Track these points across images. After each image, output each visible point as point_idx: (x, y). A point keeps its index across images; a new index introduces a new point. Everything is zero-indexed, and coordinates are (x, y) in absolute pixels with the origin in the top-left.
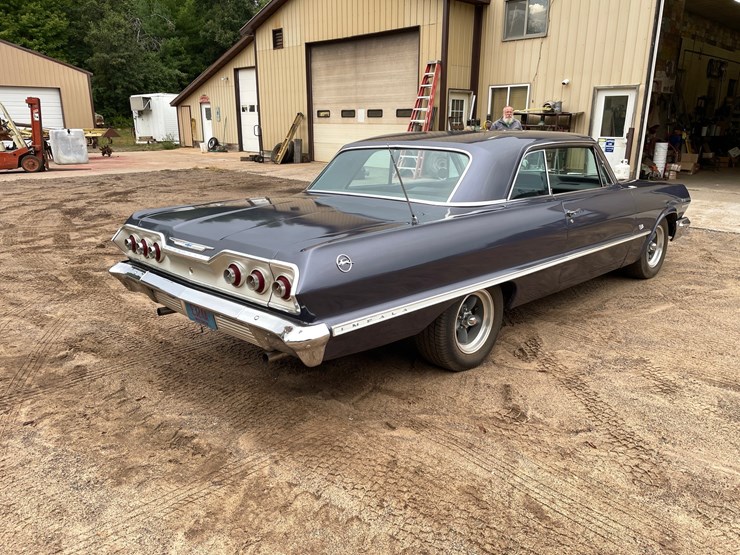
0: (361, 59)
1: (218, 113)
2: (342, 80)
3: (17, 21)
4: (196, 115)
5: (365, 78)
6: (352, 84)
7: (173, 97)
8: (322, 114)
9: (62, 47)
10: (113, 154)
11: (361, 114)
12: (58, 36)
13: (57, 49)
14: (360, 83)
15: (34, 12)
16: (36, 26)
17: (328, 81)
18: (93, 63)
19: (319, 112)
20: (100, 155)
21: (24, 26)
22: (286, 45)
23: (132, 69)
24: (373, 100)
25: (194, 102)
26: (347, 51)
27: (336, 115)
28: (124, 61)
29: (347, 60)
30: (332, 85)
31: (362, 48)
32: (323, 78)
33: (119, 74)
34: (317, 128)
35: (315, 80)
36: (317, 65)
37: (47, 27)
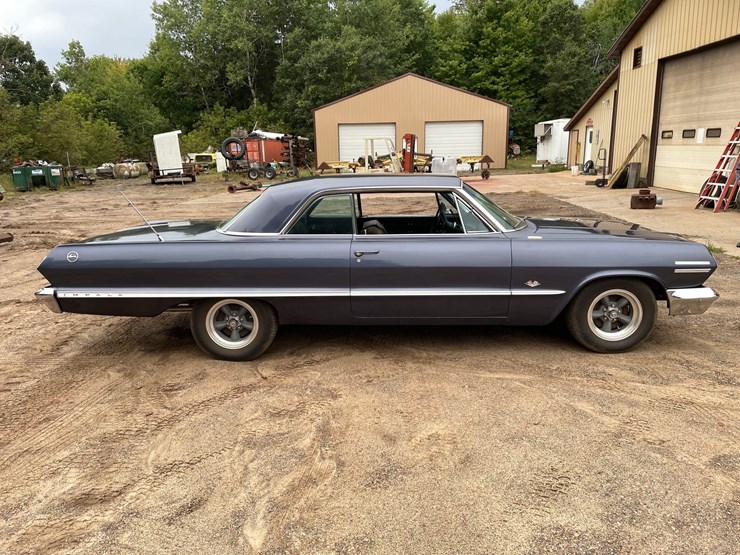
0: (708, 71)
1: (598, 136)
2: (687, 96)
3: (491, 63)
4: (581, 140)
5: (709, 93)
6: (696, 100)
7: (565, 122)
8: (666, 135)
9: (525, 80)
10: (491, 177)
11: (701, 133)
12: (522, 71)
13: (520, 83)
14: (703, 99)
15: (505, 53)
16: (505, 66)
17: (675, 98)
18: (545, 92)
19: (663, 132)
20: (481, 178)
21: (496, 66)
22: (643, 64)
23: (579, 94)
24: (714, 118)
25: (581, 127)
26: (695, 63)
27: (677, 135)
28: (572, 87)
29: (695, 74)
30: (678, 103)
31: (709, 58)
32: (671, 96)
33: (566, 100)
34: (661, 150)
35: (665, 97)
36: (668, 81)
37: (514, 64)
